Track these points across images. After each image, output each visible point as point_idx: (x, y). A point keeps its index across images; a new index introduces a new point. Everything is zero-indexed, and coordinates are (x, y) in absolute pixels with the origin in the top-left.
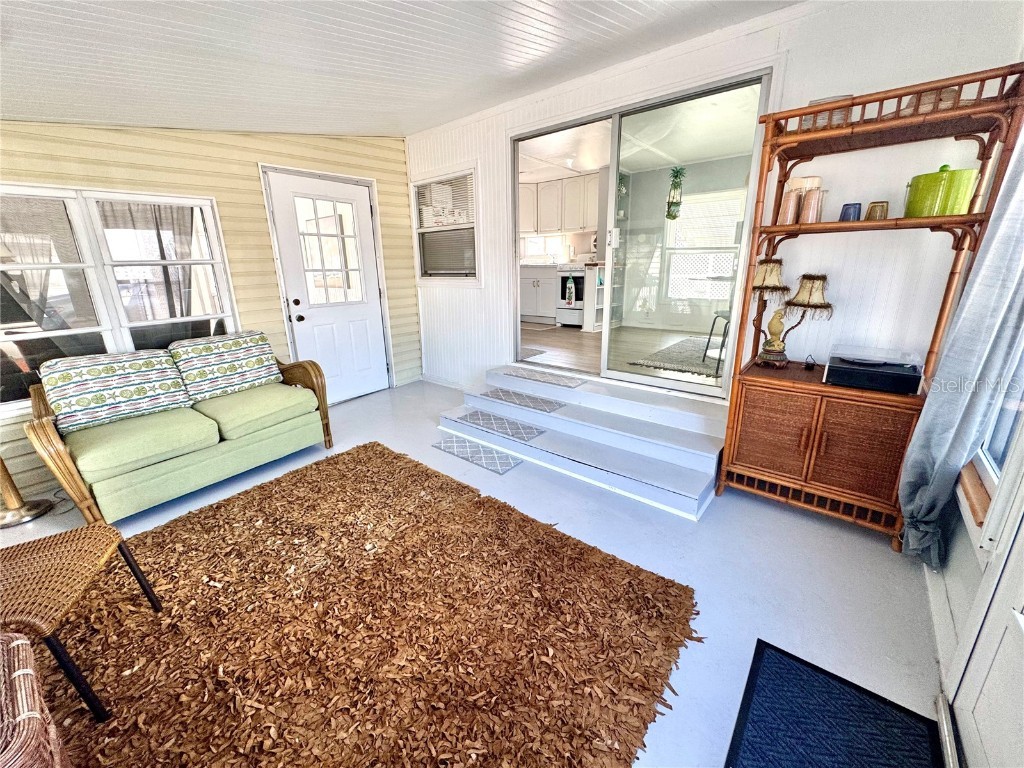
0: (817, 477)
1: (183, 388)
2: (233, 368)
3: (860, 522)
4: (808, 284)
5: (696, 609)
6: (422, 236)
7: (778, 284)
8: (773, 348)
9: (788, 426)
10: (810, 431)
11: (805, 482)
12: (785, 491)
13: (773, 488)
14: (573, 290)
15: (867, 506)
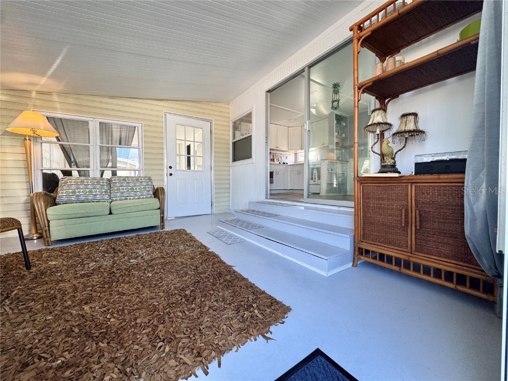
0: (420, 248)
1: (109, 194)
2: (132, 189)
3: (460, 288)
4: (404, 119)
5: (284, 320)
6: (234, 143)
7: (382, 122)
8: (386, 164)
9: (392, 209)
10: (407, 211)
11: (411, 253)
12: (398, 262)
13: (390, 259)
14: (316, 174)
15: (465, 273)
